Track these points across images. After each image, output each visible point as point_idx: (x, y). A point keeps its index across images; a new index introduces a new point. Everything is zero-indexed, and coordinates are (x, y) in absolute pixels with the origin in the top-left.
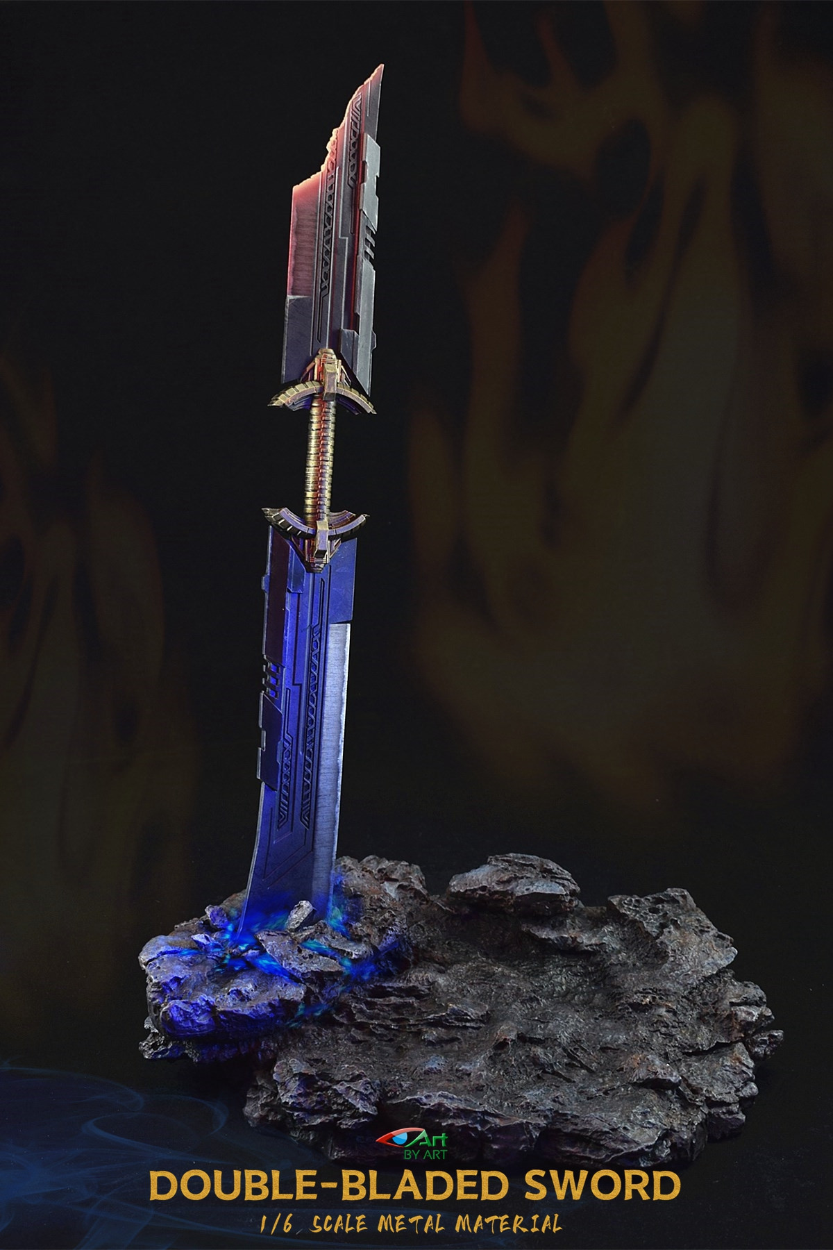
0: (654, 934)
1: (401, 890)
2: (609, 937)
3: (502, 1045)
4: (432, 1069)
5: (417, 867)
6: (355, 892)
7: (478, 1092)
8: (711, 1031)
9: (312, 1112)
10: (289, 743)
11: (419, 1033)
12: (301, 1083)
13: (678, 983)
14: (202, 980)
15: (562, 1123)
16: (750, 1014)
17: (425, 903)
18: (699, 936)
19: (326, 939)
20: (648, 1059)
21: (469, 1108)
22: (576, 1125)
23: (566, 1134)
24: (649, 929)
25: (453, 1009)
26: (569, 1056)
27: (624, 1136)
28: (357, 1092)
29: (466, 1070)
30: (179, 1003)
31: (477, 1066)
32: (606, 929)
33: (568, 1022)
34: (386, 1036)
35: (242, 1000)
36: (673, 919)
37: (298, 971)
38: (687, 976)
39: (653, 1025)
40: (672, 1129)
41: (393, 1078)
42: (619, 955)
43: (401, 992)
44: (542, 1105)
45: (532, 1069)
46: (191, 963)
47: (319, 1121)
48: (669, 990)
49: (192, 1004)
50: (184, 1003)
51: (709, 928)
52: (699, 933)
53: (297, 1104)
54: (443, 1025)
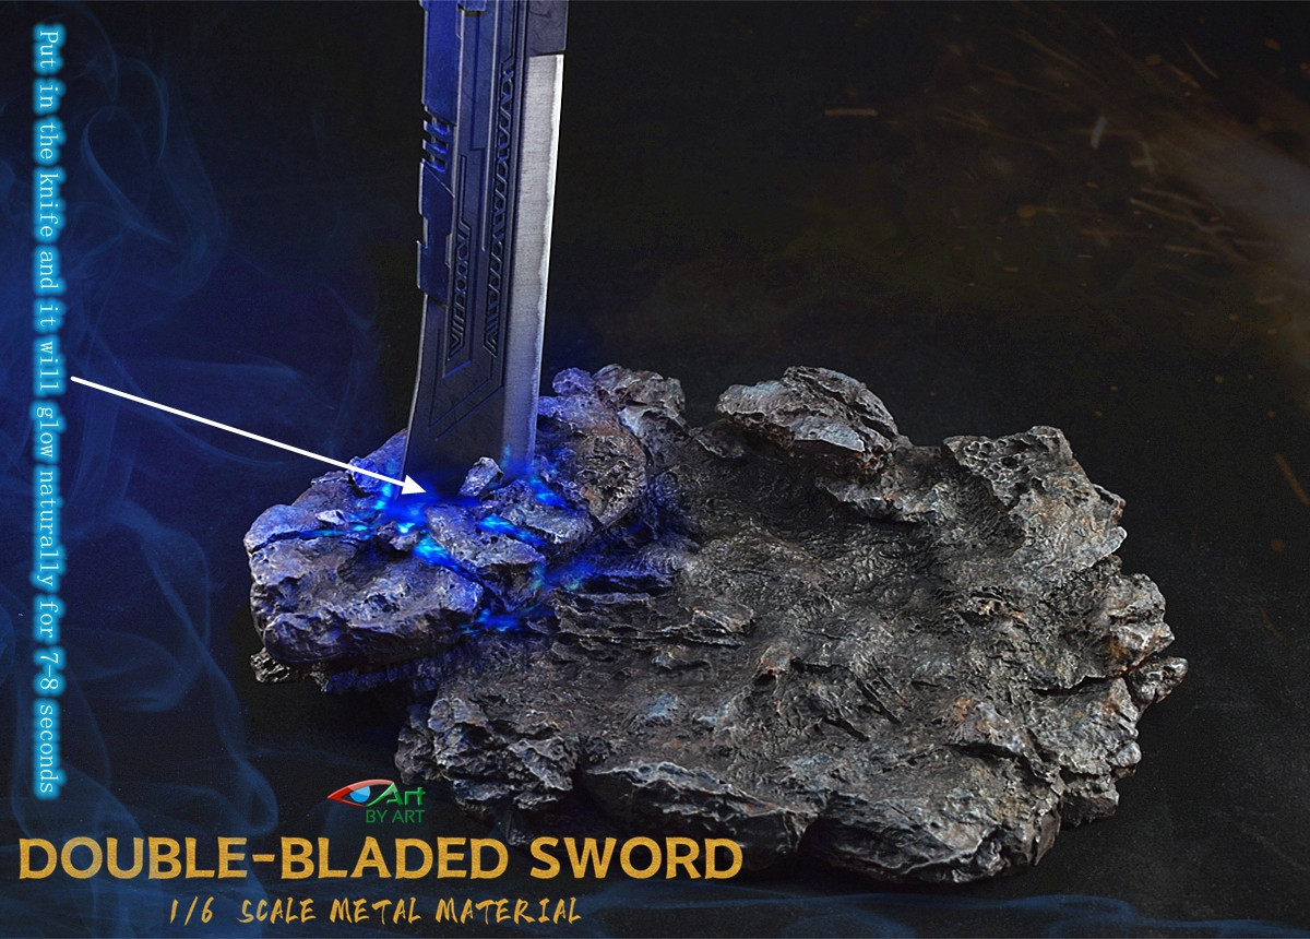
0: (1006, 503)
1: (648, 420)
2: (941, 502)
3: (766, 679)
4: (657, 719)
5: (677, 382)
6: (577, 429)
7: (722, 758)
8: (1078, 658)
9: (478, 780)
10: (466, 236)
11: (649, 653)
12: (465, 737)
13: (1035, 580)
14: (330, 579)
15: (842, 810)
16: (1137, 638)
17: (682, 438)
18: (1072, 507)
19: (520, 512)
20: (978, 709)
21: (703, 789)
22: (862, 814)
23: (846, 827)
24: (999, 493)
25: (701, 618)
26: (865, 692)
27: (931, 838)
28: (542, 757)
29: (707, 723)
30: (290, 618)
31: (725, 714)
32: (938, 488)
33: (867, 639)
34: (602, 653)
35: (386, 610)
36: (1034, 479)
37: (472, 565)
38: (1050, 570)
39: (992, 647)
40: (1005, 825)
41: (598, 732)
42: (953, 531)
43: (629, 586)
44: (814, 783)
45: (808, 717)
46: (317, 551)
47: (488, 795)
48: (1021, 592)
49: (310, 620)
50: (298, 617)
51: (1087, 494)
52: (1072, 502)
53: (458, 768)
54: (685, 642)
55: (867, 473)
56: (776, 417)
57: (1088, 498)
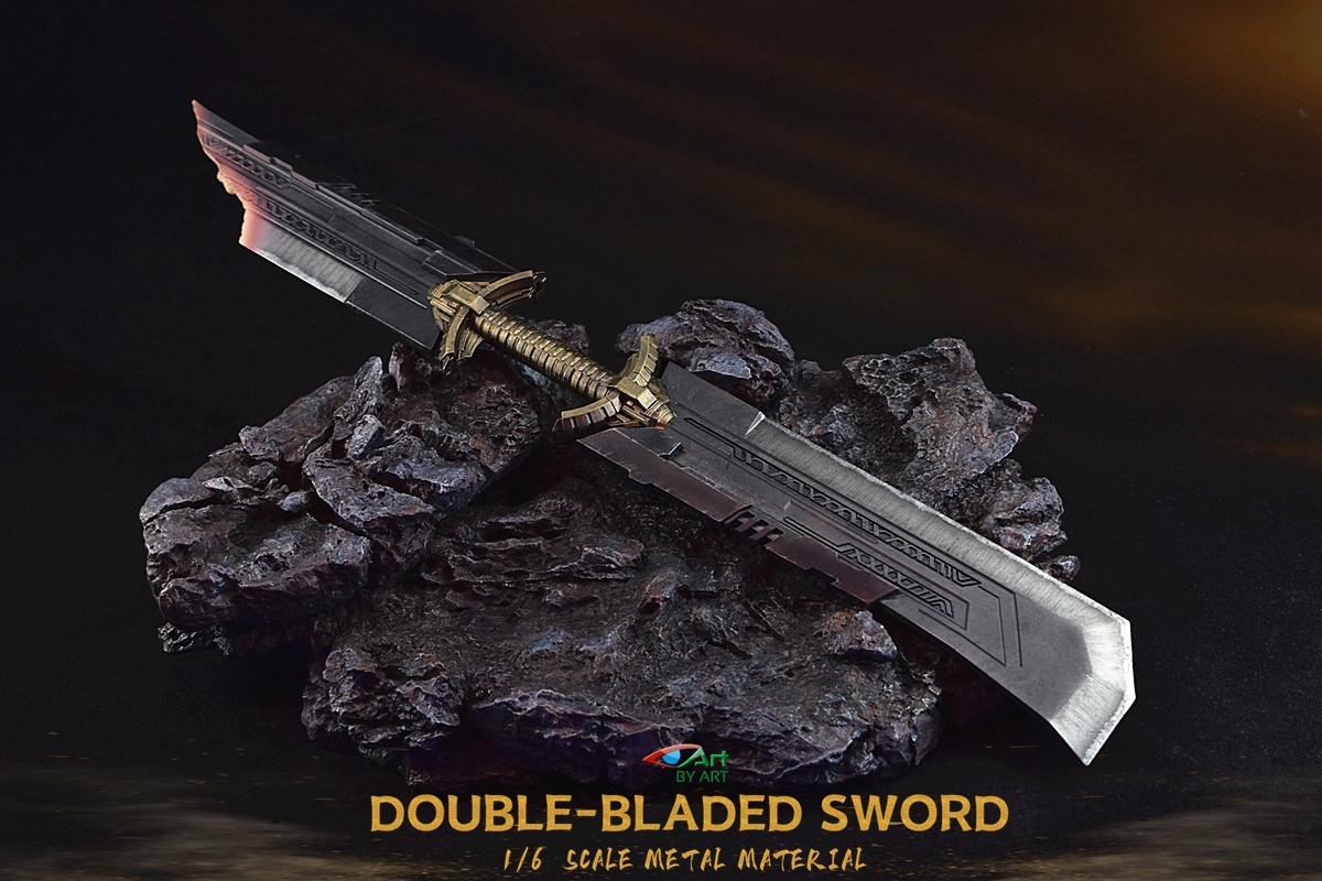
0: (900, 417)
2: (839, 423)
3: (652, 607)
4: (541, 652)
5: (581, 328)
7: (603, 684)
9: (373, 724)
11: (541, 593)
12: (357, 683)
13: (927, 490)
14: (221, 544)
15: (719, 723)
16: (1019, 537)
18: (965, 415)
19: (407, 466)
20: (856, 618)
21: (580, 712)
22: (737, 726)
23: (723, 739)
24: (893, 409)
25: (591, 555)
26: (753, 614)
27: (800, 741)
28: (427, 696)
29: (589, 652)
30: (183, 583)
31: (608, 644)
32: (836, 410)
34: (497, 598)
35: (276, 569)
36: (929, 392)
37: (359, 520)
38: (941, 480)
40: (876, 725)
41: (484, 668)
42: (849, 451)
43: (525, 531)
44: (689, 699)
45: (693, 640)
46: (208, 518)
47: (380, 737)
49: (202, 583)
50: (189, 581)
51: (981, 401)
52: (966, 411)
53: (351, 714)
54: (575, 581)
55: (758, 400)
56: (669, 352)
57: (982, 405)
